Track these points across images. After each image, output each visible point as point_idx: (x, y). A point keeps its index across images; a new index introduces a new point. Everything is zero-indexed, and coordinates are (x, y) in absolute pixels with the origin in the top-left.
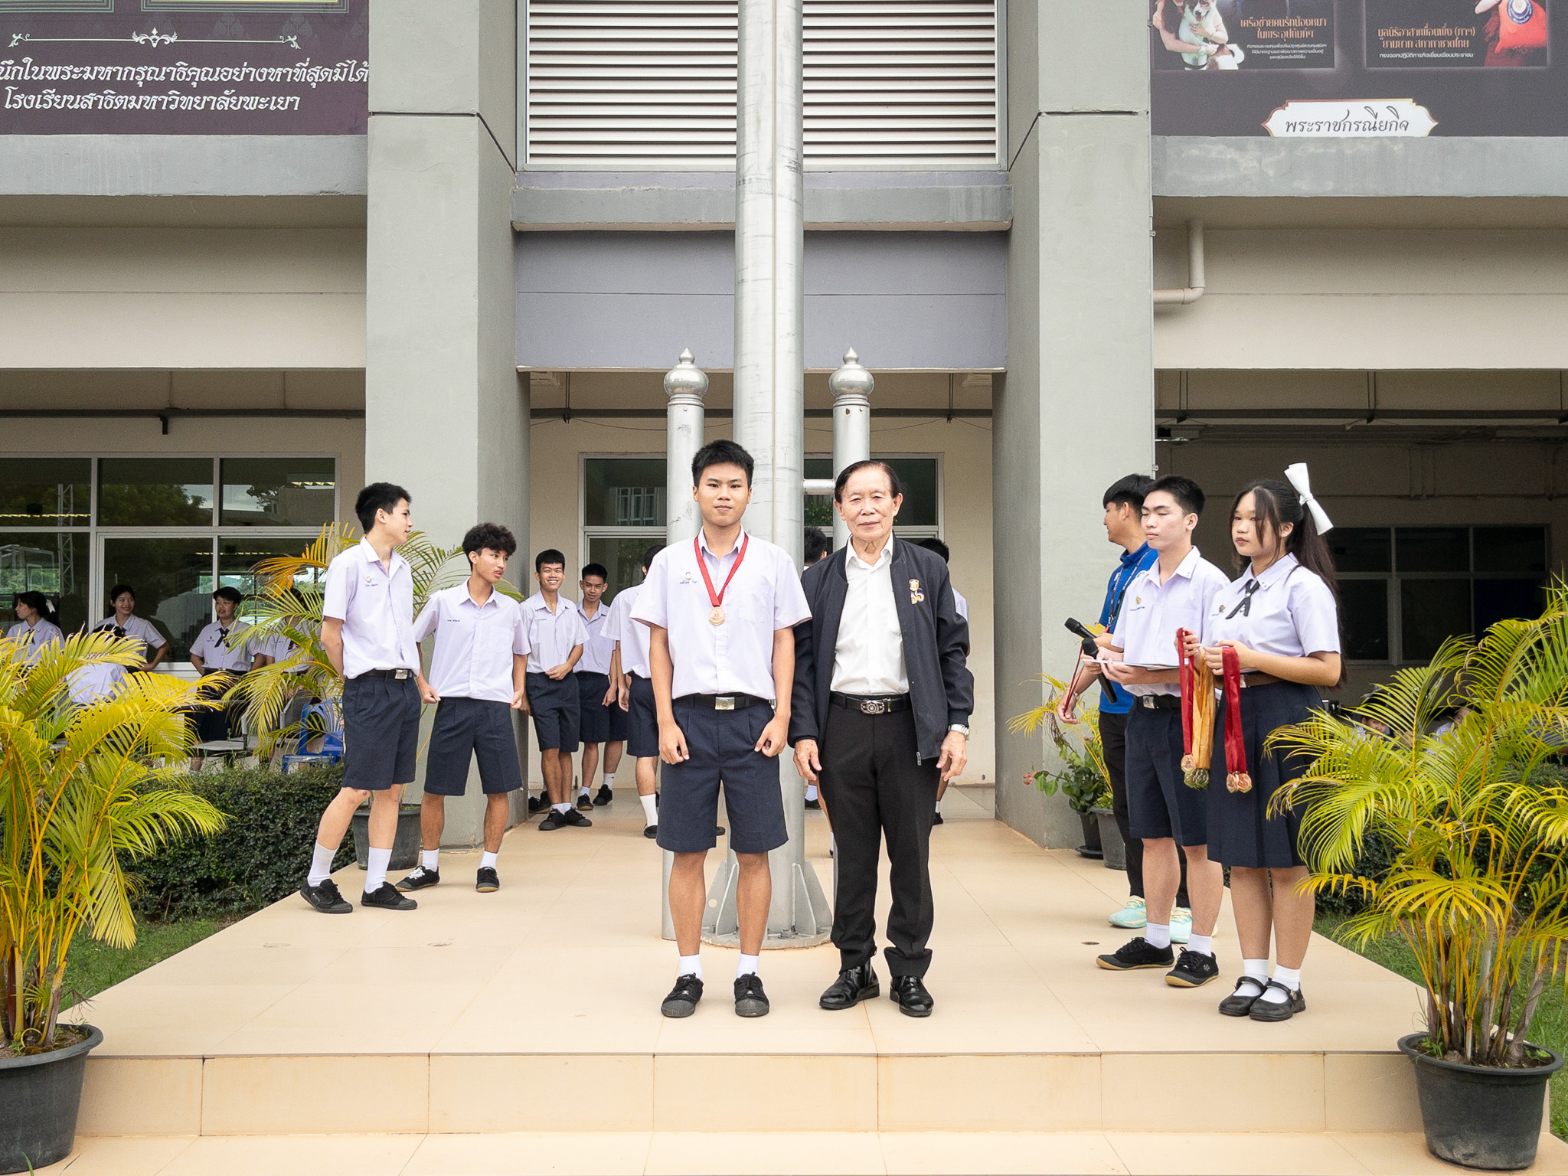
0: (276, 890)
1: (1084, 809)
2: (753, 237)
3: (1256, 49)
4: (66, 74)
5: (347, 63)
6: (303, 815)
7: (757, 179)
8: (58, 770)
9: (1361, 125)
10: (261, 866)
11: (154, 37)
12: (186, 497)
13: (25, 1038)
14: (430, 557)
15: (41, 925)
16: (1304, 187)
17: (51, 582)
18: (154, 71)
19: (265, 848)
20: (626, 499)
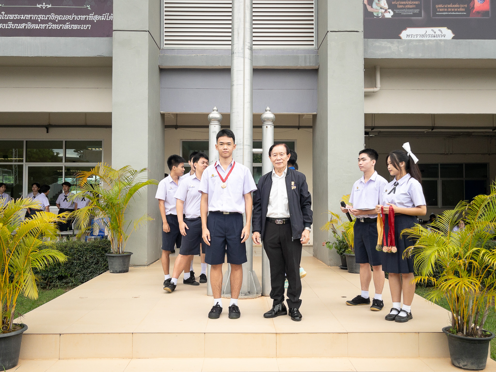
0: (83, 279)
1: (341, 254)
2: (237, 71)
3: (397, 11)
4: (16, 17)
5: (106, 14)
6: (92, 255)
7: (238, 52)
8: (13, 242)
9: (430, 36)
10: (79, 271)
11: (44, 6)
12: (54, 153)
13: (3, 328)
14: (133, 173)
15: (8, 292)
16: (412, 55)
17: (10, 180)
18: (44, 16)
19: (80, 266)
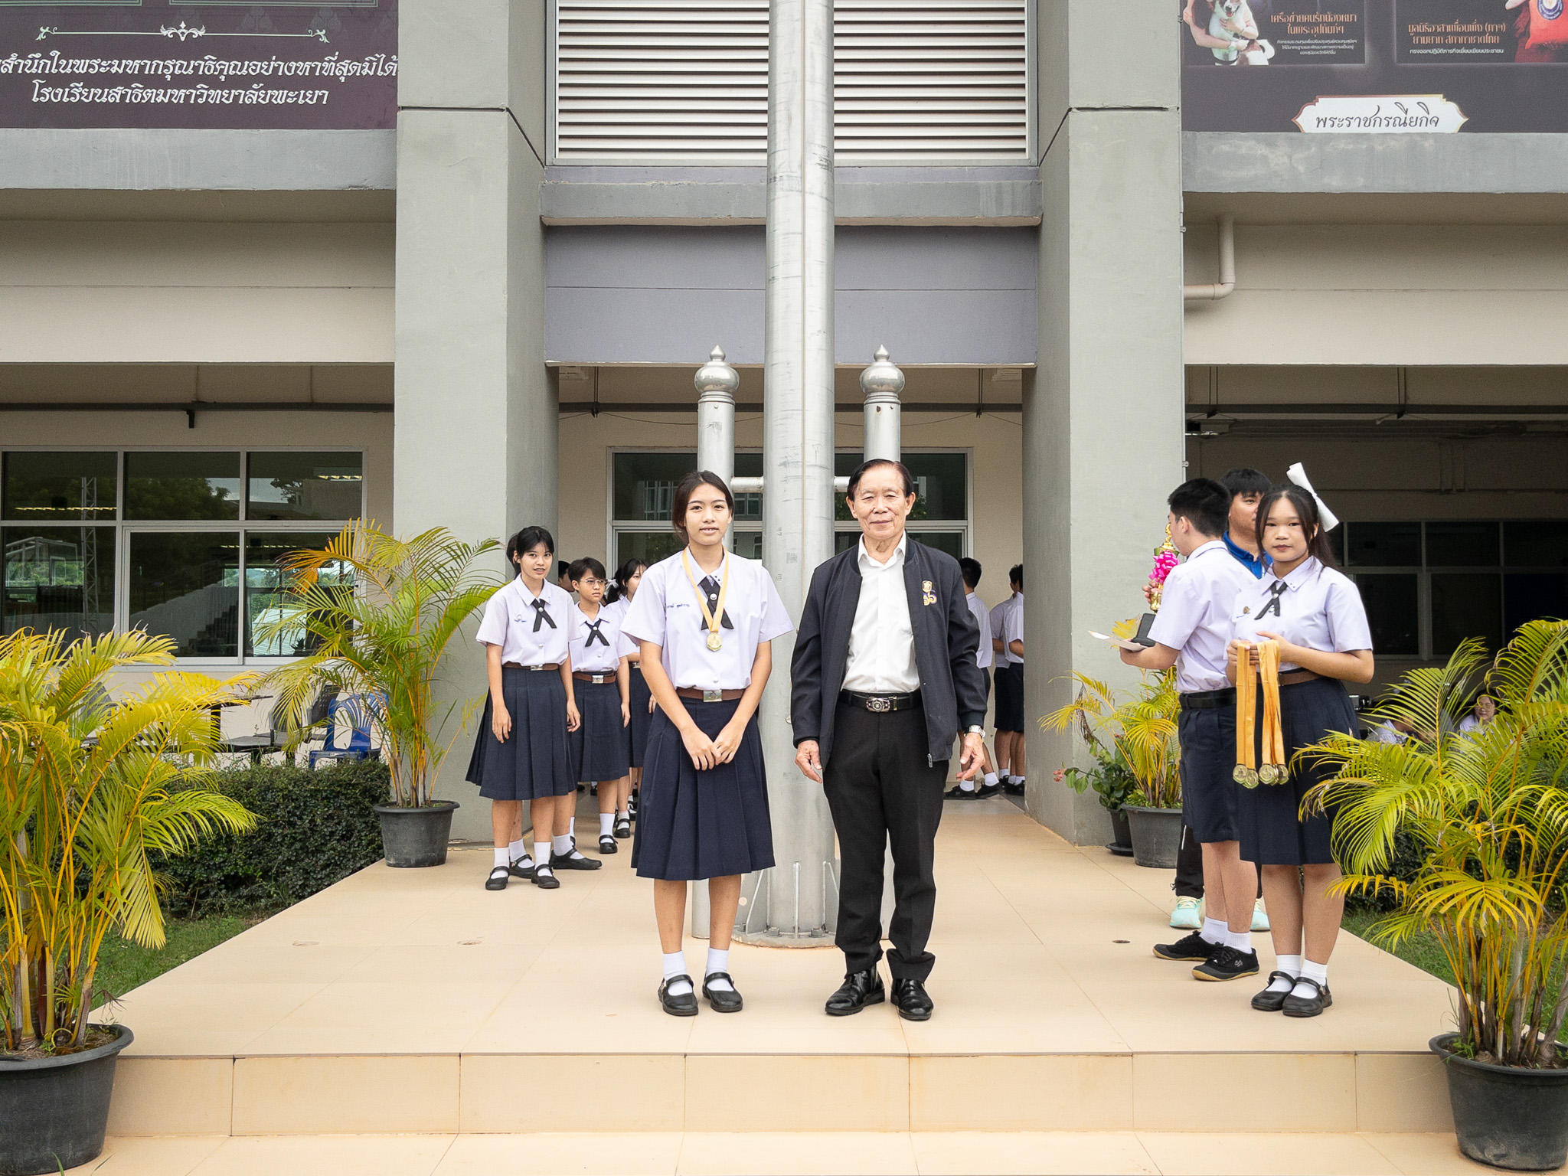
0: (303, 886)
1: (1114, 806)
2: (784, 234)
3: (1286, 45)
4: (94, 67)
5: (376, 57)
6: (330, 812)
7: (788, 176)
8: (89, 770)
9: (1392, 121)
10: (289, 862)
11: (183, 31)
12: (209, 489)
13: (56, 1038)
14: (456, 553)
15: (72, 924)
16: (1335, 183)
17: (74, 575)
18: (182, 65)
19: (292, 844)
20: (653, 491)
